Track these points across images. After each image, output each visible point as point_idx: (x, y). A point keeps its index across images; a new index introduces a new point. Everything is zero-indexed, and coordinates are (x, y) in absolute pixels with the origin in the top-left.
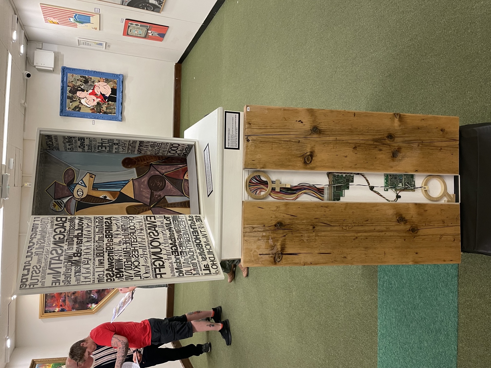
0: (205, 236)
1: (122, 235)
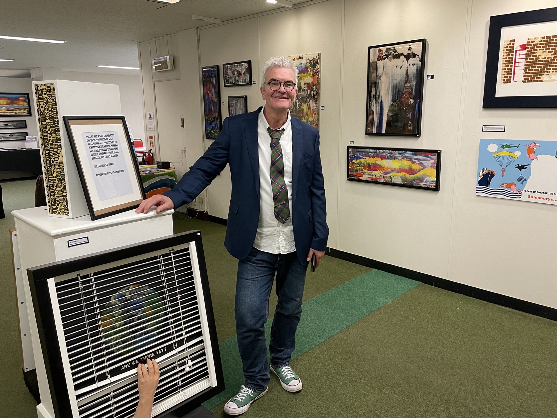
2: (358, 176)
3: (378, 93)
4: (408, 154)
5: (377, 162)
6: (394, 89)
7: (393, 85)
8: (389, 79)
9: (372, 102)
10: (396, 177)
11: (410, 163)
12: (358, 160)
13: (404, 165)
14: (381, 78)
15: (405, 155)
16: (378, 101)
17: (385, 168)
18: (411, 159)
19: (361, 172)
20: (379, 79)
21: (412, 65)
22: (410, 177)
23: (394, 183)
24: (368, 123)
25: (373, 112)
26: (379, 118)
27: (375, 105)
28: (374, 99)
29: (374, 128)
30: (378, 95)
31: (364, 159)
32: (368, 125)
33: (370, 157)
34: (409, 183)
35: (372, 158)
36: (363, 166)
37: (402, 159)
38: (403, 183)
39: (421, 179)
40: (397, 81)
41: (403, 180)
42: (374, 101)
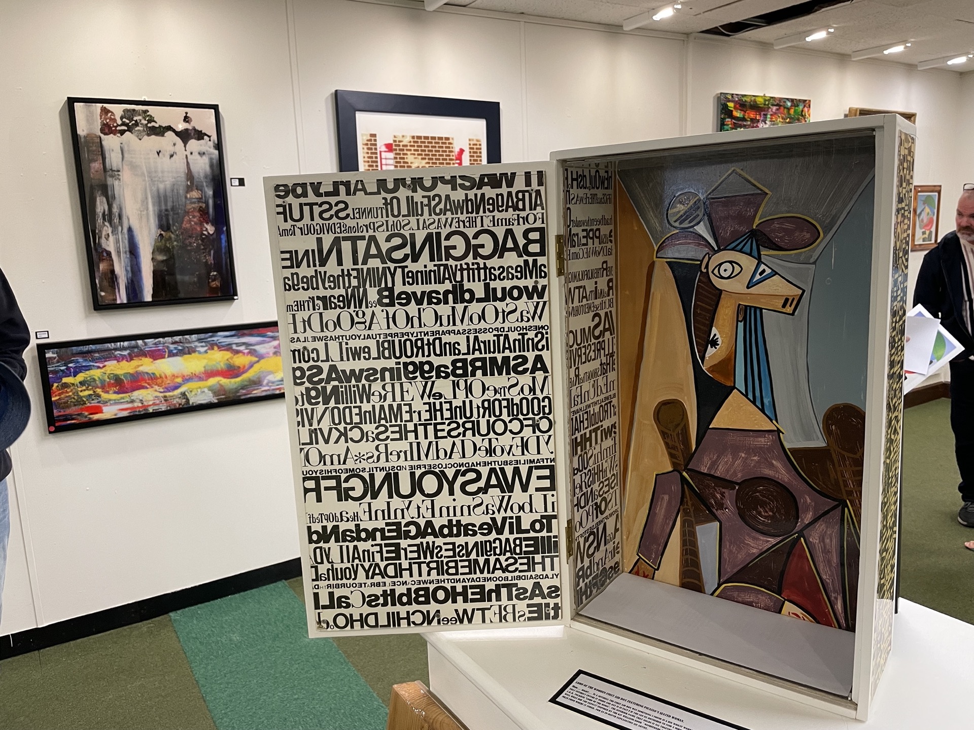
0: (462, 618)
1: (464, 402)
2: (86, 413)
3: (115, 210)
4: (220, 337)
5: (141, 369)
6: (160, 202)
7: (156, 193)
8: (144, 180)
9: (100, 231)
10: (199, 390)
11: (227, 355)
12: (81, 374)
13: (214, 363)
14: (119, 175)
15: (213, 341)
16: (120, 228)
17: (166, 377)
18: (229, 346)
19: (96, 401)
20: (112, 176)
21: (197, 154)
22: (230, 383)
23: (194, 404)
24: (97, 281)
25: (109, 254)
26: (129, 269)
27: (111, 238)
28: (106, 224)
29: (117, 290)
30: (117, 214)
31: (99, 370)
32: (98, 285)
33: (118, 361)
34: (231, 395)
35: (127, 361)
36: (99, 385)
37: (208, 351)
38: (218, 399)
39: (257, 382)
40: (165, 185)
41: (215, 393)
42: (105, 228)
